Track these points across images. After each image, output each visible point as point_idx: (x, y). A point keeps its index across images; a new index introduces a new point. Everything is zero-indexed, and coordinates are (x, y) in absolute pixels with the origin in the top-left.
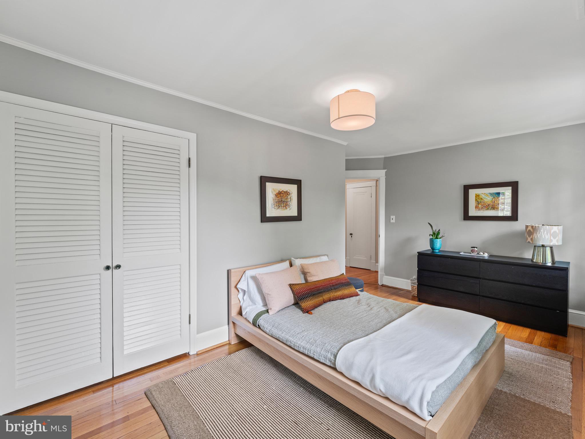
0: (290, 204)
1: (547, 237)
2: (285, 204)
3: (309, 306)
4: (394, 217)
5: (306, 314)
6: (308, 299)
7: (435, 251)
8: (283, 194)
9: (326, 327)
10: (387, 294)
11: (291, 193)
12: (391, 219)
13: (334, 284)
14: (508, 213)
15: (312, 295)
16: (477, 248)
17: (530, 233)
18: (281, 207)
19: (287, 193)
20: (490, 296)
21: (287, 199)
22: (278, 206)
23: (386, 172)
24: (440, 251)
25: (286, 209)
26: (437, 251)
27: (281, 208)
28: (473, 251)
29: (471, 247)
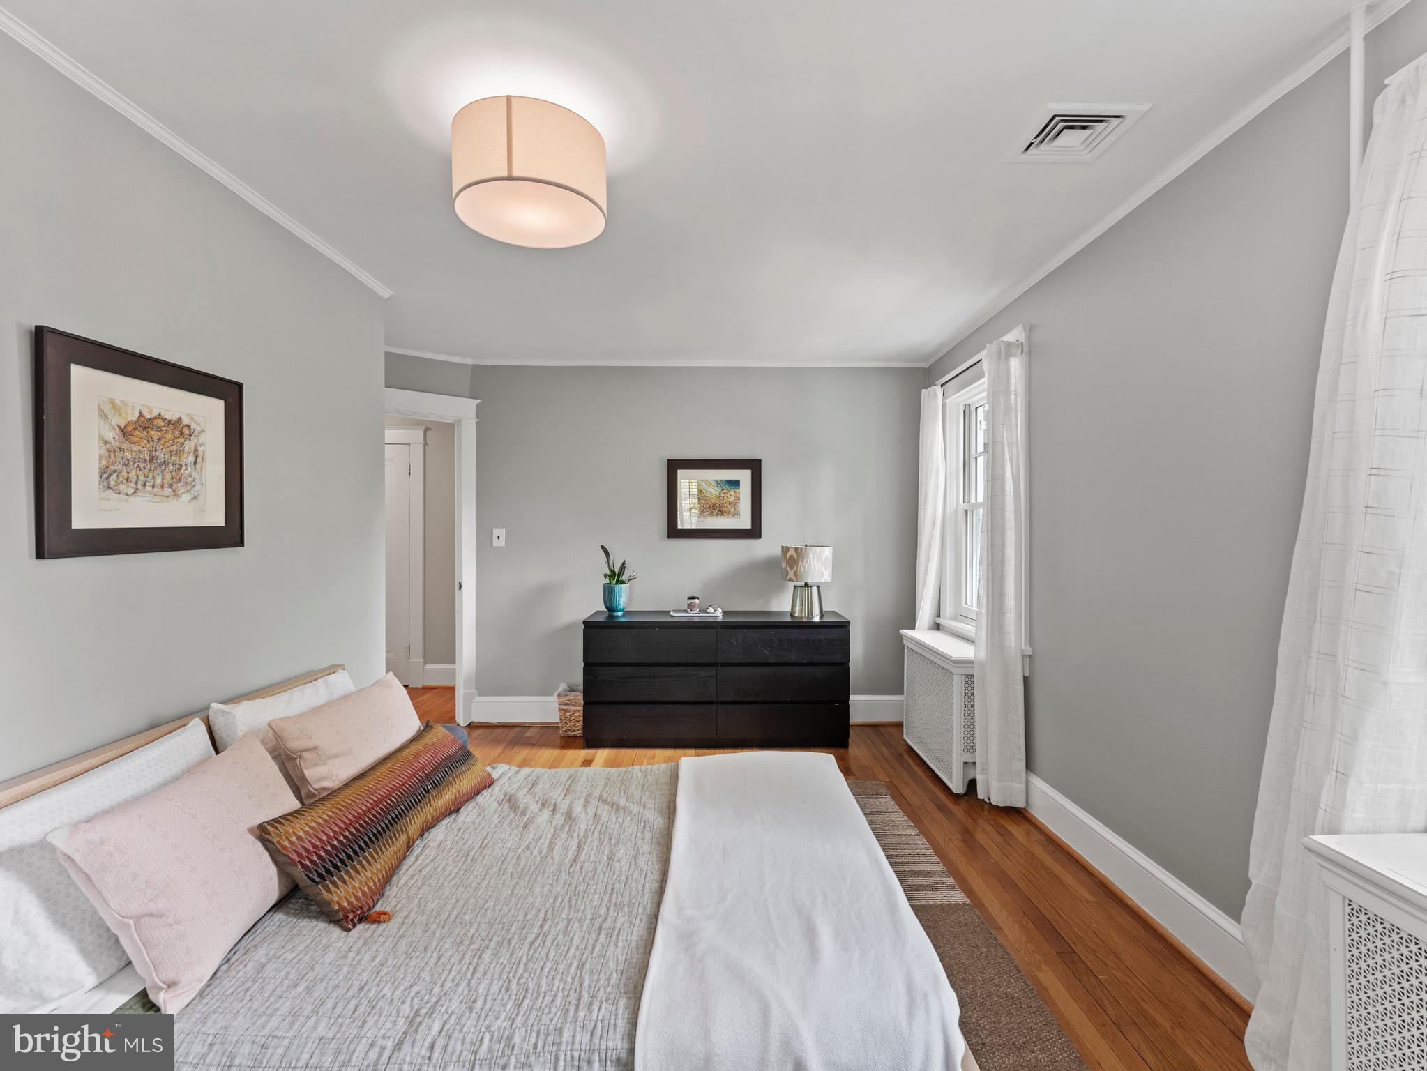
0: (195, 474)
1: (817, 568)
2: (168, 476)
3: (366, 889)
4: (500, 531)
5: (361, 927)
6: (360, 863)
7: (616, 614)
8: (159, 429)
9: (489, 952)
10: (499, 750)
11: (198, 428)
12: (495, 539)
13: (429, 769)
14: (745, 522)
15: (372, 841)
16: (698, 598)
17: (793, 562)
18: (148, 488)
19: (180, 429)
20: (736, 699)
21: (178, 453)
22: (136, 483)
23: (478, 406)
24: (626, 613)
25: (176, 494)
26: (620, 613)
27: (150, 493)
28: (690, 606)
29: (689, 598)
